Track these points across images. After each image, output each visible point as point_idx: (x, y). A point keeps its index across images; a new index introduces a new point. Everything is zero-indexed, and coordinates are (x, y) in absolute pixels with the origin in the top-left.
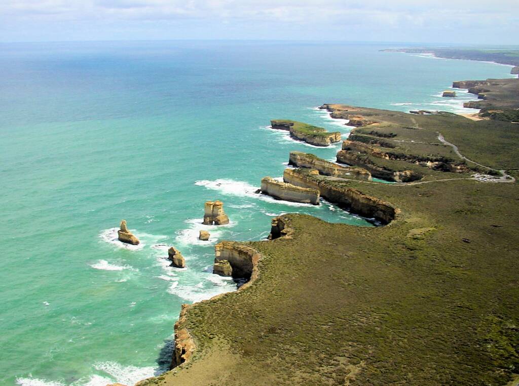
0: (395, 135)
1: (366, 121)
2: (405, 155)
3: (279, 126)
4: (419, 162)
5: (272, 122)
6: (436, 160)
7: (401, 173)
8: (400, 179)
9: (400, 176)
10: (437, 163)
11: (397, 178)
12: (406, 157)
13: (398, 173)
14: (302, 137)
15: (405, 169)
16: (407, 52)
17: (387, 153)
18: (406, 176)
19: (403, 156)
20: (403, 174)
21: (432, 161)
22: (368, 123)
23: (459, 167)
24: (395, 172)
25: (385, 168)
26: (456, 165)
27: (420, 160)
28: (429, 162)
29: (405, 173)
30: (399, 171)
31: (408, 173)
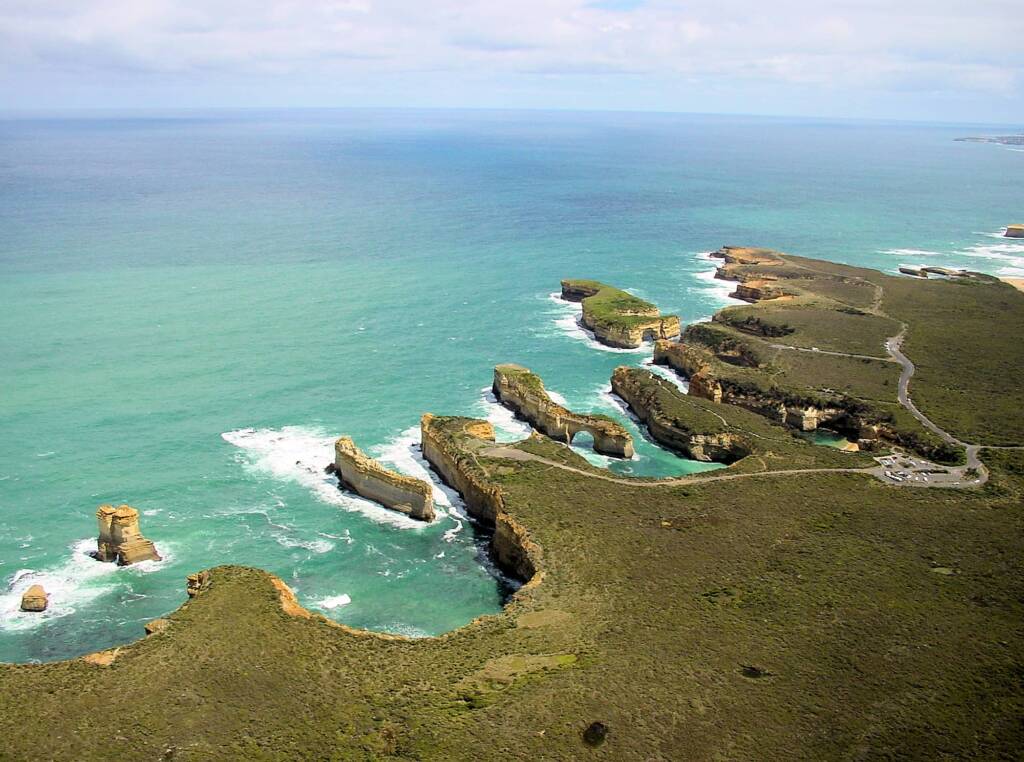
0: (792, 331)
1: (768, 291)
2: (759, 386)
3: (573, 293)
4: (787, 406)
5: (563, 284)
6: (830, 405)
7: (709, 438)
8: (705, 453)
9: (707, 445)
10: (832, 411)
11: (697, 451)
12: (760, 392)
13: (701, 439)
14: (591, 324)
15: (720, 431)
16: (1007, 143)
17: (720, 381)
18: (720, 448)
19: (754, 390)
20: (714, 441)
21: (818, 407)
22: (773, 294)
23: (875, 428)
24: (695, 435)
25: (676, 423)
26: (868, 423)
27: (789, 403)
28: (810, 409)
29: (719, 439)
30: (705, 434)
31: (726, 440)
